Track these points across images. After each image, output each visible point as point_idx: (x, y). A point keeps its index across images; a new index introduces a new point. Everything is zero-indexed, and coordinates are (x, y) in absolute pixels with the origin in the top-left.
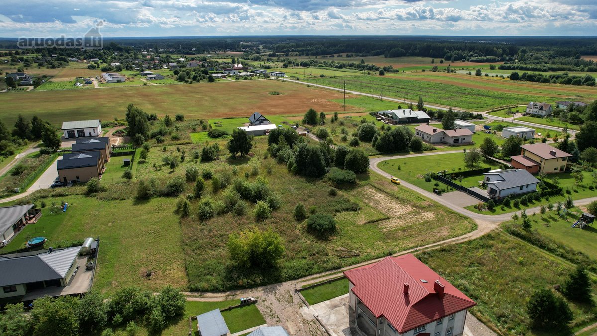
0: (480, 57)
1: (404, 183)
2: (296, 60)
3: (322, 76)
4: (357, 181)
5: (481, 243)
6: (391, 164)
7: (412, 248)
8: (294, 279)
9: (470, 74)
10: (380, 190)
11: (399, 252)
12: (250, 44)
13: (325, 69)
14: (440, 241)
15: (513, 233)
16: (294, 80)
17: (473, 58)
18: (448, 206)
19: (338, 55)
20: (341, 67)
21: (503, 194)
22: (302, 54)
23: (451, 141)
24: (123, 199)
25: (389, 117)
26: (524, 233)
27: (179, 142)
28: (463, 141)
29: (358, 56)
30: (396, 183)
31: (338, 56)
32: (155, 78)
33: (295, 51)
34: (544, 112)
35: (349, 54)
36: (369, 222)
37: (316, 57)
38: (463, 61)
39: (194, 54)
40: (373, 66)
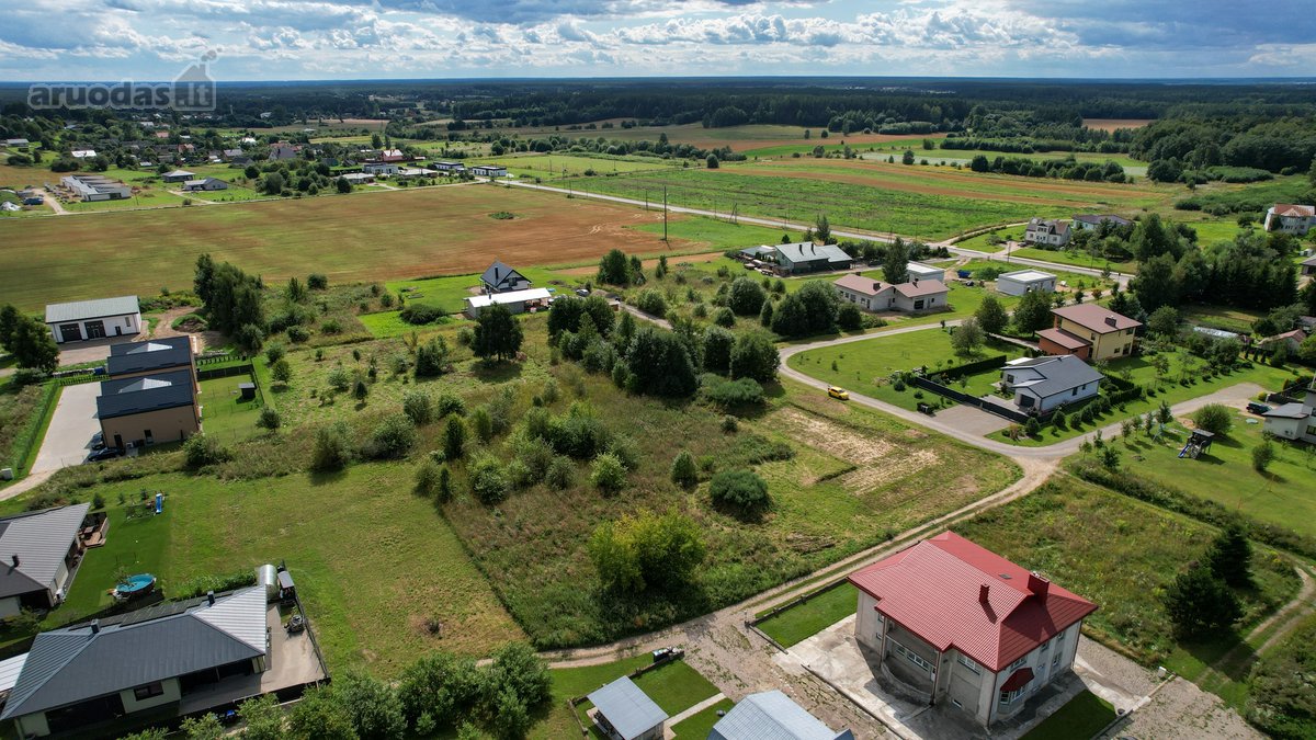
0: (899, 124)
1: (854, 397)
2: (516, 136)
3: (589, 173)
4: (767, 400)
5: (1043, 500)
6: (814, 359)
7: (924, 522)
8: (734, 603)
9: (891, 160)
10: (816, 414)
11: (904, 531)
12: (391, 99)
13: (587, 156)
14: (968, 504)
15: (1090, 478)
16: (531, 183)
17: (886, 127)
18: (956, 436)
19: (603, 122)
20: (621, 151)
21: (1047, 405)
22: (521, 121)
23: (910, 307)
24: (281, 475)
25: (769, 261)
26: (1108, 475)
27: (343, 338)
28: (932, 304)
29: (646, 125)
30: (840, 398)
31: (604, 127)
32: (203, 187)
33: (504, 116)
34: (1059, 238)
35: (628, 120)
36: (823, 480)
37: (557, 129)
38: (867, 132)
39: (269, 127)
40: (690, 149)
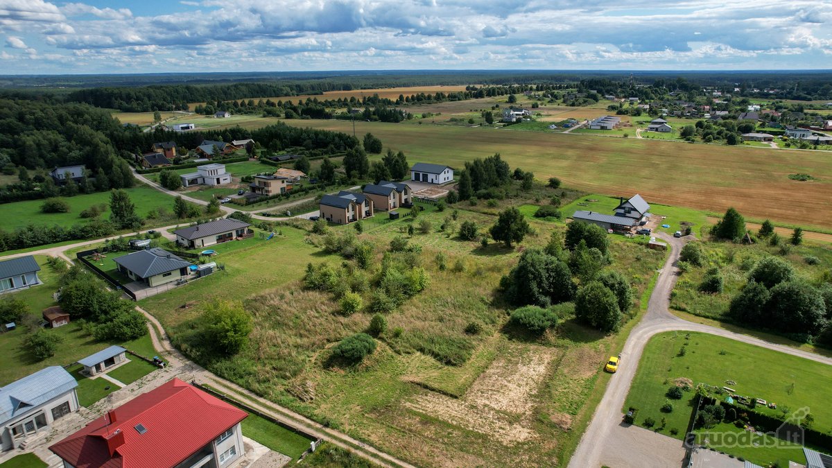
4: (551, 336)
10: (559, 364)
